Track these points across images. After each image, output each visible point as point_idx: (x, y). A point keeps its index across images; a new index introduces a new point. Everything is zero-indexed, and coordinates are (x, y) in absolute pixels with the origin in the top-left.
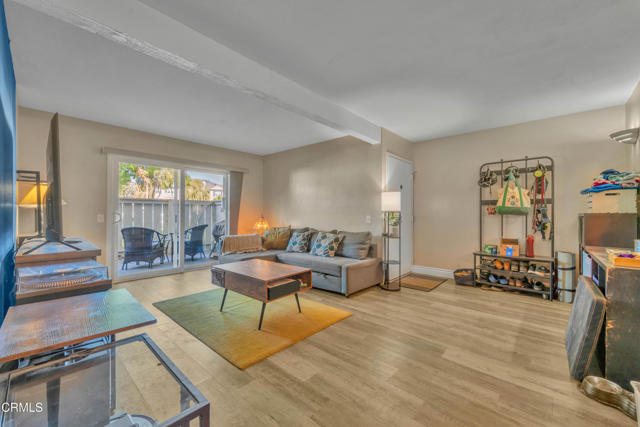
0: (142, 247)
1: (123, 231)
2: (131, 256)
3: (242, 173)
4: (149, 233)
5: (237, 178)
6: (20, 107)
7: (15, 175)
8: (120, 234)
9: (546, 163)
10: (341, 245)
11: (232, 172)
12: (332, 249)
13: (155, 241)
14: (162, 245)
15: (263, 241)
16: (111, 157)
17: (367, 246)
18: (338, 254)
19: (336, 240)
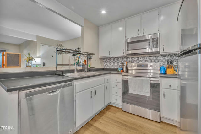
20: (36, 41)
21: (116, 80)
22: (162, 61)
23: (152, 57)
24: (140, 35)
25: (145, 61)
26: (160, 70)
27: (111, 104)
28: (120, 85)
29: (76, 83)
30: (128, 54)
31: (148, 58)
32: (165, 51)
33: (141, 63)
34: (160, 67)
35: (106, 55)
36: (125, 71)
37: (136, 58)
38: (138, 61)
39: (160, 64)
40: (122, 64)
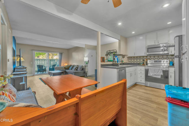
0: (41, 69)
1: (37, 66)
2: (39, 71)
3: (62, 53)
4: (42, 66)
5: (61, 54)
6: (17, 43)
7: (16, 56)
8: (36, 66)
9: (115, 51)
10: (78, 68)
11: (60, 53)
12: (75, 69)
13: (44, 68)
14: (46, 69)
15: (65, 67)
16: (33, 51)
17: (82, 68)
18: (77, 70)
19: (77, 67)
20: (84, 47)
21: (141, 69)
22: (171, 58)
23: (164, 56)
24: (156, 44)
25: (160, 58)
26: (170, 64)
27: (137, 84)
28: (144, 72)
29: (127, 69)
30: (147, 55)
31: (161, 56)
32: (172, 53)
33: (156, 60)
34: (170, 62)
35: (132, 55)
36: (145, 65)
37: (153, 57)
38: (154, 58)
39: (170, 60)
40: (143, 60)
